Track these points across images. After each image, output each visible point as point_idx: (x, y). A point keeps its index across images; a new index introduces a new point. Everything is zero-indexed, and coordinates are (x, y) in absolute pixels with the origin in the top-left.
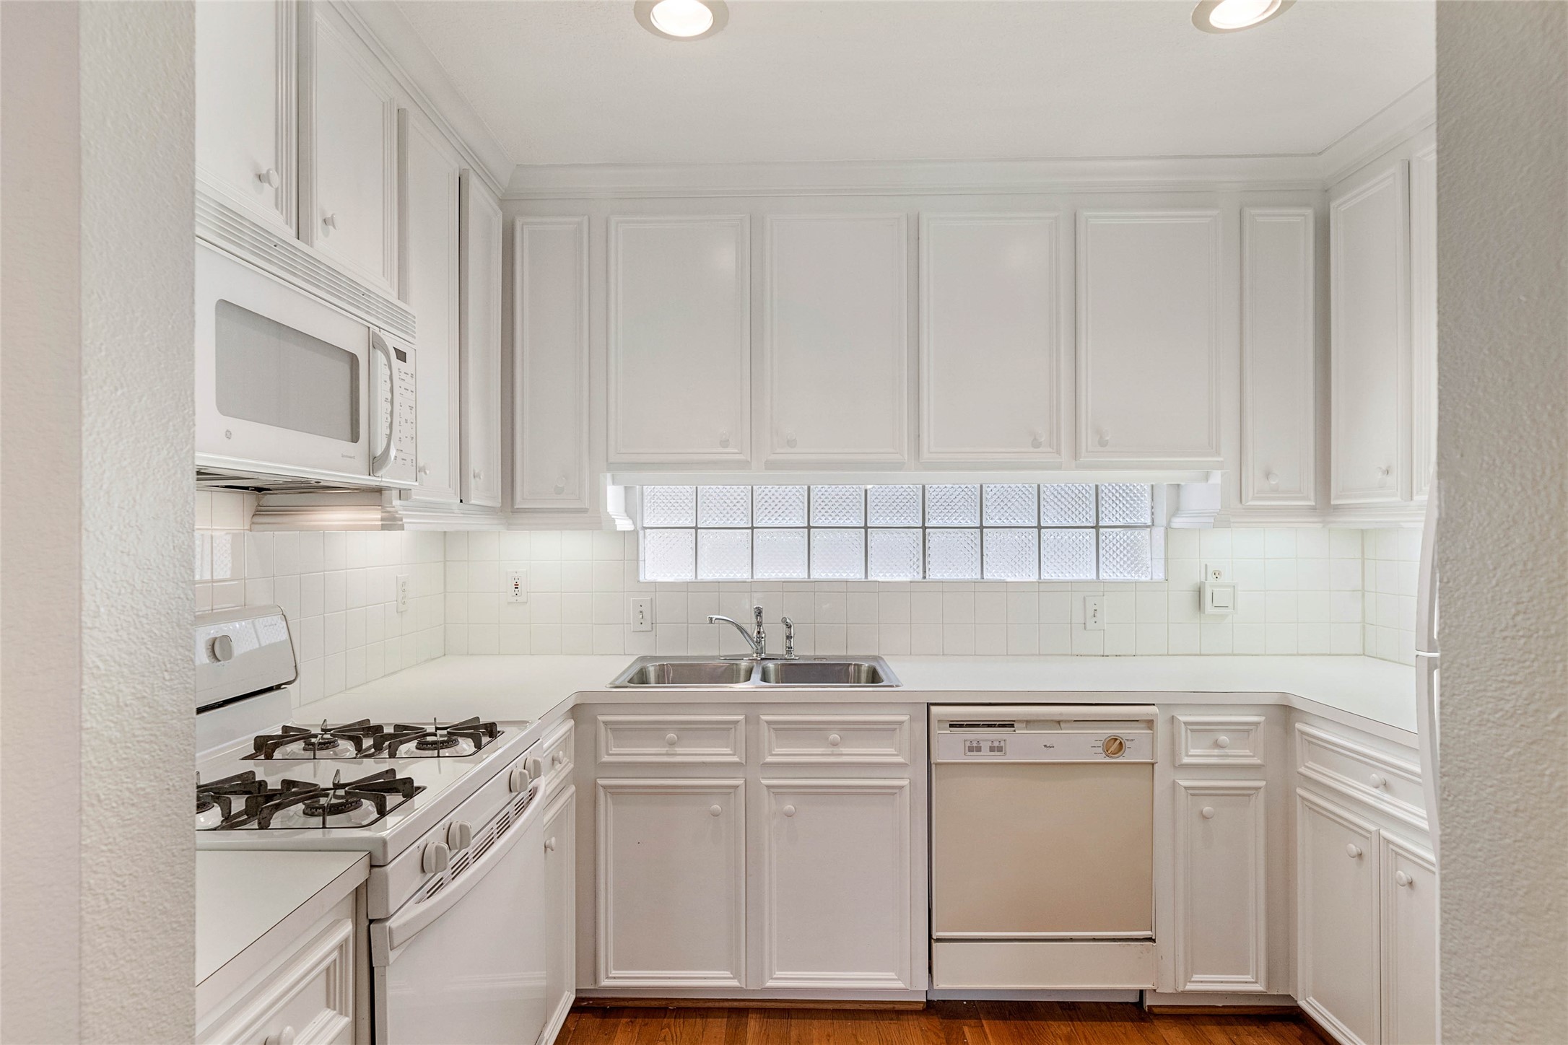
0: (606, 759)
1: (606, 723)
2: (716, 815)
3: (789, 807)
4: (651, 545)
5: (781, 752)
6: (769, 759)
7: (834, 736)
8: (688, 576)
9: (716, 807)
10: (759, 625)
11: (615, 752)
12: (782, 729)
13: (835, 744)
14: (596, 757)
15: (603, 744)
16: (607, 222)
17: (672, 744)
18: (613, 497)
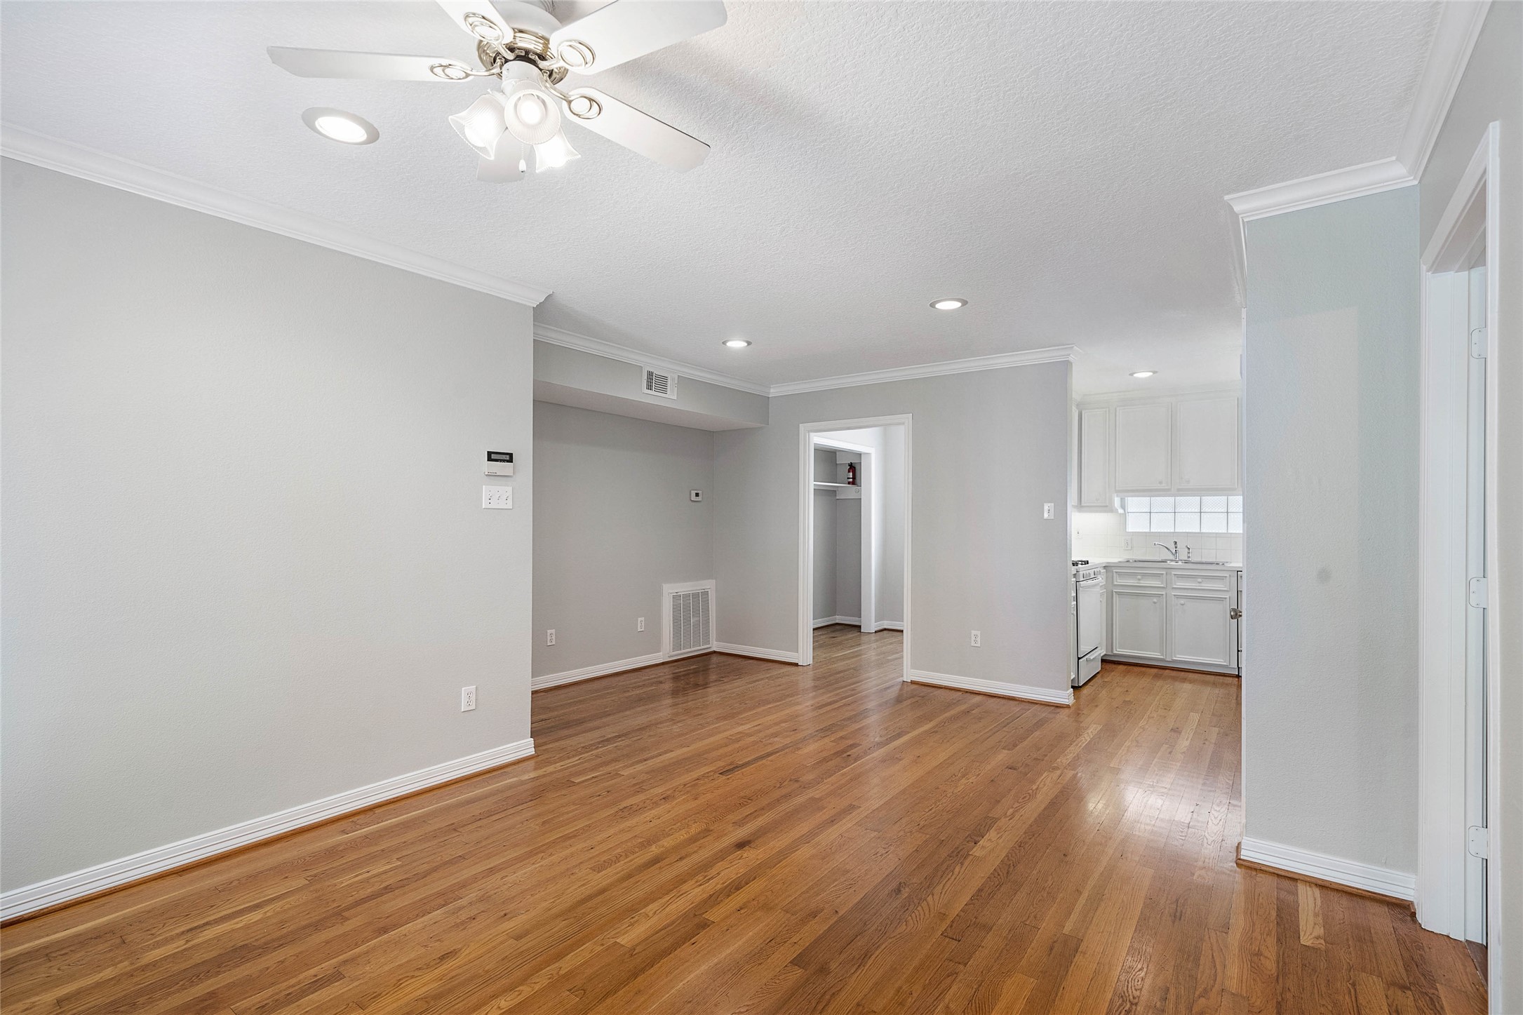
0: (1116, 583)
1: (1116, 572)
2: (1155, 603)
3: (1182, 602)
4: (1130, 518)
5: (1180, 584)
6: (1175, 586)
7: (1200, 580)
8: (1148, 530)
9: (1155, 600)
10: (1176, 547)
11: (1118, 581)
12: (1178, 576)
13: (1200, 583)
14: (1113, 582)
15: (1115, 578)
16: (1116, 409)
17: (1139, 580)
18: (1117, 501)
